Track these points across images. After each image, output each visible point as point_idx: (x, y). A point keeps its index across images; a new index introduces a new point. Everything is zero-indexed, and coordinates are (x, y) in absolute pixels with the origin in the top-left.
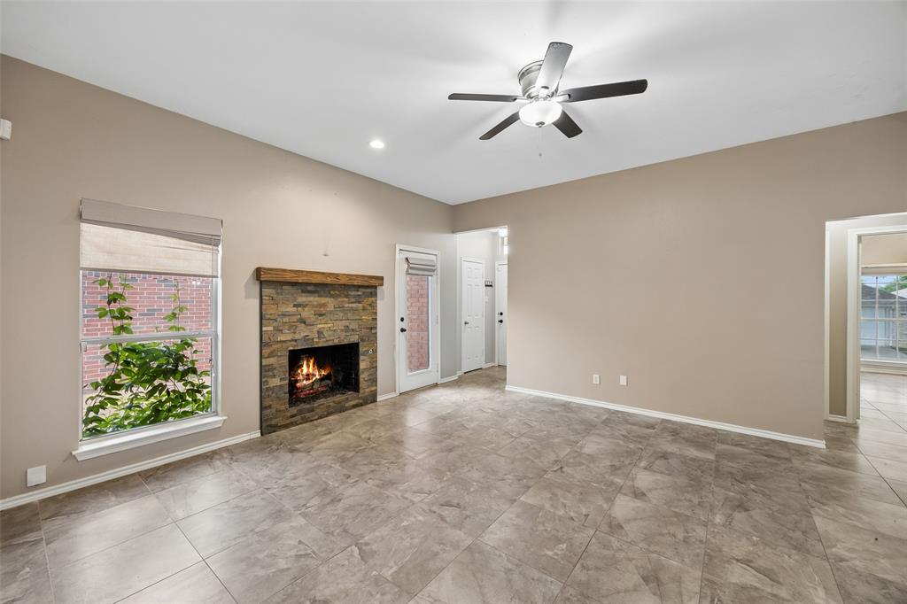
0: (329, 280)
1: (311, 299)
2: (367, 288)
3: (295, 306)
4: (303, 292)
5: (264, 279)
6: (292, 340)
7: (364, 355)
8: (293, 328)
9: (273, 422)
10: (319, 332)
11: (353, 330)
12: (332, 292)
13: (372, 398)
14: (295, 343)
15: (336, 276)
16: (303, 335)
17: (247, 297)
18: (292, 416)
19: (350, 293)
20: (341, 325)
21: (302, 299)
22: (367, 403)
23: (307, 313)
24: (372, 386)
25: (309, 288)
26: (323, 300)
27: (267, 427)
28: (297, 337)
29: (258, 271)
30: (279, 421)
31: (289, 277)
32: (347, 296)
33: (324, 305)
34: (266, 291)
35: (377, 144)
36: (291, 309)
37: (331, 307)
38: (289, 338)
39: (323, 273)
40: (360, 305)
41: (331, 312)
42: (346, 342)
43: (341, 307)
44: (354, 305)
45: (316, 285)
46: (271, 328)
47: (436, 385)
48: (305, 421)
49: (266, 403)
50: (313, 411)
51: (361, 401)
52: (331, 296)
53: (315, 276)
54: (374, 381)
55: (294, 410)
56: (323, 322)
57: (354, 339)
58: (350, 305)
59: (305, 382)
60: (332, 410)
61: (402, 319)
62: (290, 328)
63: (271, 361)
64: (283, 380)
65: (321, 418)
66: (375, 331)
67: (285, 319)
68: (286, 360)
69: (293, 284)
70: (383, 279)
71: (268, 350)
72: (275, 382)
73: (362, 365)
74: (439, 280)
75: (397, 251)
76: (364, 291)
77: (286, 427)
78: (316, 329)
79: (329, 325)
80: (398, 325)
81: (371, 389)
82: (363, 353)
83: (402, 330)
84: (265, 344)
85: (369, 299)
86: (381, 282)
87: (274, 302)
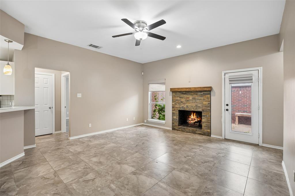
0: (187, 90)
1: (184, 96)
2: (207, 91)
3: (180, 98)
4: (182, 94)
5: (174, 91)
6: (179, 107)
7: (204, 117)
9: (175, 128)
10: (187, 106)
11: (199, 107)
12: (191, 94)
13: (209, 134)
14: (180, 108)
15: (190, 88)
16: (182, 106)
17: (170, 95)
18: (179, 128)
19: (198, 93)
20: (194, 105)
21: (182, 96)
22: (205, 135)
23: (183, 100)
25: (184, 93)
26: (188, 96)
27: (173, 129)
28: (180, 106)
29: (171, 89)
31: (176, 90)
32: (196, 95)
33: (188, 98)
34: (174, 94)
35: (179, 47)
36: (179, 98)
37: (191, 98)
38: (178, 106)
39: (186, 88)
40: (202, 98)
41: (191, 100)
43: (194, 99)
44: (200, 98)
45: (186, 91)
46: (174, 103)
48: (182, 131)
49: (173, 122)
50: (185, 129)
51: (202, 133)
52: (191, 95)
53: (183, 89)
54: (210, 128)
55: (180, 127)
56: (188, 103)
57: (200, 110)
58: (198, 98)
59: (191, 121)
60: (191, 131)
61: (227, 105)
62: (179, 104)
63: (174, 112)
64: (177, 117)
65: (187, 132)
66: (209, 108)
67: (177, 101)
68: (178, 112)
69: (179, 92)
70: (211, 87)
71: (173, 109)
72: (175, 117)
73: (203, 120)
74: (261, 84)
75: (223, 74)
76: (204, 92)
77: (178, 130)
78: (186, 105)
79: (190, 104)
80: (224, 107)
81: (208, 131)
82: (204, 116)
83: (227, 110)
84: (173, 107)
85: (207, 96)
86: (209, 89)
87: (175, 97)
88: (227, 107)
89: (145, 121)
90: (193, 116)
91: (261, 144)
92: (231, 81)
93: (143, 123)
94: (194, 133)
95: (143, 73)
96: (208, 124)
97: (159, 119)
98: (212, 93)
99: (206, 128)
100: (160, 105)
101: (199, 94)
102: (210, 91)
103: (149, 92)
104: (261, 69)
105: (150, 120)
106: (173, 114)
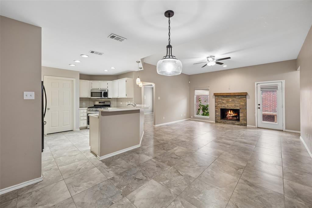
0: (228, 95)
1: (225, 98)
2: (244, 96)
4: (223, 97)
5: (216, 95)
8: (221, 104)
11: (237, 106)
13: (245, 125)
15: (230, 93)
16: (223, 106)
17: (213, 98)
18: (221, 121)
20: (233, 105)
21: (223, 98)
22: (242, 125)
23: (224, 101)
24: (245, 121)
25: (225, 96)
26: (228, 99)
27: (216, 122)
29: (214, 94)
30: (219, 121)
32: (235, 98)
33: (228, 100)
34: (216, 97)
35: (225, 66)
36: (220, 100)
38: (220, 106)
40: (240, 100)
41: (230, 101)
42: (235, 109)
43: (234, 101)
44: (238, 100)
45: (226, 96)
46: (217, 104)
47: (282, 131)
48: (224, 123)
49: (216, 117)
50: (226, 122)
51: (240, 124)
52: (231, 98)
55: (221, 120)
56: (228, 103)
57: (238, 108)
58: (236, 100)
59: (229, 115)
60: (231, 123)
61: (259, 105)
62: (220, 104)
63: (217, 110)
64: (219, 114)
65: (227, 124)
66: (246, 107)
67: (220, 102)
68: (220, 110)
69: (221, 96)
70: (246, 93)
71: (216, 108)
72: (217, 114)
73: (241, 115)
74: (284, 91)
75: (256, 84)
76: (241, 96)
77: (220, 123)
78: (226, 105)
79: (230, 104)
80: (256, 106)
81: (245, 122)
82: (241, 112)
83: (259, 108)
84: (215, 107)
85: (243, 99)
86: (245, 94)
87: (218, 99)
88: (259, 106)
89: (192, 117)
90: (231, 112)
91: (284, 130)
92: (262, 89)
93: (190, 118)
94: (234, 124)
95: (189, 82)
96: (244, 117)
97: (203, 115)
98: (247, 97)
99: (243, 120)
100: (203, 105)
101: (237, 97)
102: (246, 95)
103: (195, 96)
104: (284, 81)
105: (196, 116)
106: (216, 111)
